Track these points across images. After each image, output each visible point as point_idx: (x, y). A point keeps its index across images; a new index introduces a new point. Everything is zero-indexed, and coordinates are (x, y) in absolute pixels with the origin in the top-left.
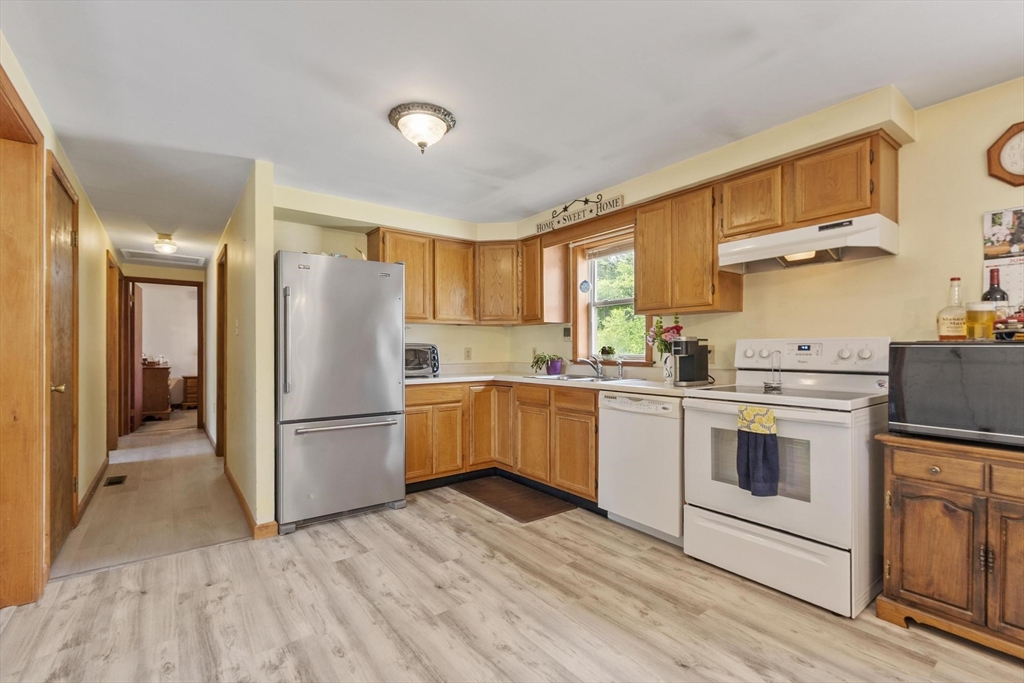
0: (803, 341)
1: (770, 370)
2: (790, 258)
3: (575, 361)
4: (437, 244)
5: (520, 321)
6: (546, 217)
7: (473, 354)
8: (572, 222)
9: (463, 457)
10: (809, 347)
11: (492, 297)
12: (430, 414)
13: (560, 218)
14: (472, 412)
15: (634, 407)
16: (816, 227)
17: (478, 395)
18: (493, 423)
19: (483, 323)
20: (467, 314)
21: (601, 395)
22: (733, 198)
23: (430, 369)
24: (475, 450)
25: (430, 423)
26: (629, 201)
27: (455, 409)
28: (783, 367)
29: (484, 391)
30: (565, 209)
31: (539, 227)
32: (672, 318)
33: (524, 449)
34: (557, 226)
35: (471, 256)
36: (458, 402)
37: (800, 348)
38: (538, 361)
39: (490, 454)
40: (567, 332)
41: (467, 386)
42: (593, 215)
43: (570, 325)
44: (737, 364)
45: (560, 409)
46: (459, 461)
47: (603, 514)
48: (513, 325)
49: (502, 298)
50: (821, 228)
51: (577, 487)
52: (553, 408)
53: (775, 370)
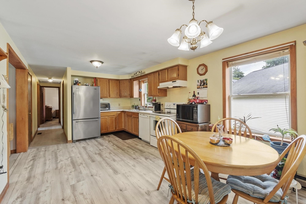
1: (169, 109)
2: (169, 87)
4: (110, 80)
5: (129, 97)
6: (133, 75)
7: (121, 105)
8: (137, 76)
9: (115, 128)
11: (123, 92)
12: (107, 118)
13: (135, 75)
14: (118, 118)
15: (144, 116)
17: (119, 114)
18: (123, 120)
19: (121, 98)
20: (118, 96)
21: (139, 114)
22: (161, 74)
23: (108, 109)
24: (118, 126)
25: (107, 120)
26: (146, 73)
27: (113, 117)
28: (171, 108)
29: (120, 113)
30: (136, 73)
31: (132, 77)
33: (128, 126)
34: (135, 77)
35: (118, 83)
36: (114, 116)
37: (174, 104)
39: (122, 127)
41: (116, 112)
42: (140, 75)
43: (140, 98)
45: (134, 117)
46: (114, 129)
47: (141, 139)
49: (126, 92)
50: (173, 82)
51: (134, 132)
52: (132, 117)
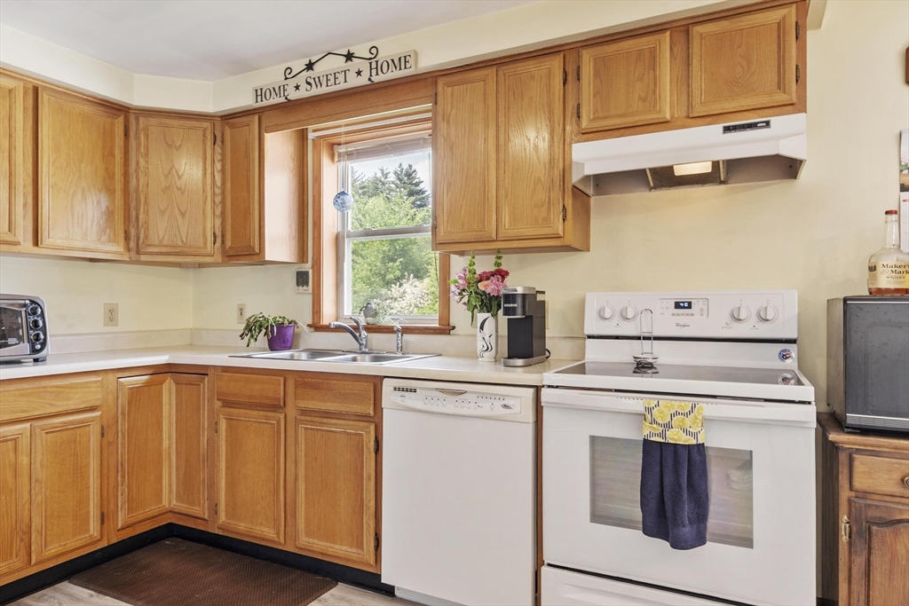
0: (682, 296)
1: (639, 338)
2: (679, 171)
3: (317, 327)
4: (44, 98)
5: (218, 259)
6: (273, 77)
7: (120, 316)
8: (323, 90)
9: (102, 518)
10: (690, 303)
11: (163, 213)
12: (24, 442)
13: (301, 80)
14: (123, 426)
15: (450, 405)
16: (720, 127)
17: (135, 392)
18: (165, 443)
19: (143, 258)
20: (113, 240)
21: (388, 386)
22: (597, 74)
23: (26, 346)
24: (130, 499)
25: (24, 460)
26: (429, 60)
27: (85, 424)
28: (656, 334)
29: (148, 384)
30: (310, 66)
31: (259, 93)
32: (493, 258)
33: (231, 485)
34: (294, 95)
35: (119, 131)
36: (92, 409)
37: (677, 305)
38: (253, 328)
39: (160, 501)
40: (302, 279)
41: (112, 377)
42: (363, 81)
43: (307, 267)
44: (588, 331)
45: (304, 412)
46: (94, 528)
47: (389, 591)
48: (201, 265)
49: (183, 215)
50: (727, 129)
51: (340, 551)
52: (291, 411)
53: (645, 338)
